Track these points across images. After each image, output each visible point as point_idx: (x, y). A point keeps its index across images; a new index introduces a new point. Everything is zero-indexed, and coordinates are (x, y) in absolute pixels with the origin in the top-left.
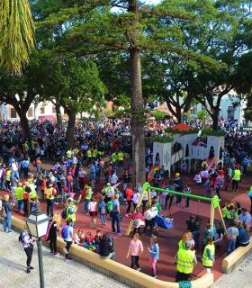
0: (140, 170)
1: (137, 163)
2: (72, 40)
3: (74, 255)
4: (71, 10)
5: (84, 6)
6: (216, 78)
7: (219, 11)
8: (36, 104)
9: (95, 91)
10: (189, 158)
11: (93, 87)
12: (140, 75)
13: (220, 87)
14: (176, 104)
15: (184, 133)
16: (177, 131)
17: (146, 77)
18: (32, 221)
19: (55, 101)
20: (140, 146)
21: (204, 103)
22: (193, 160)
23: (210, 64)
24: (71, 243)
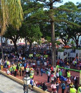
0: (54, 61)
1: (53, 59)
2: (32, 19)
3: (34, 90)
4: (32, 9)
5: (36, 8)
6: (78, 30)
7: (79, 9)
8: (19, 39)
9: (39, 35)
10: (70, 57)
11: (38, 34)
12: (54, 30)
13: (79, 33)
14: (65, 39)
15: (68, 49)
16: (65, 48)
17: (56, 30)
18: (25, 80)
19: (25, 38)
20: (54, 53)
21: (73, 39)
22: (71, 58)
23: (76, 26)
24: (33, 85)
